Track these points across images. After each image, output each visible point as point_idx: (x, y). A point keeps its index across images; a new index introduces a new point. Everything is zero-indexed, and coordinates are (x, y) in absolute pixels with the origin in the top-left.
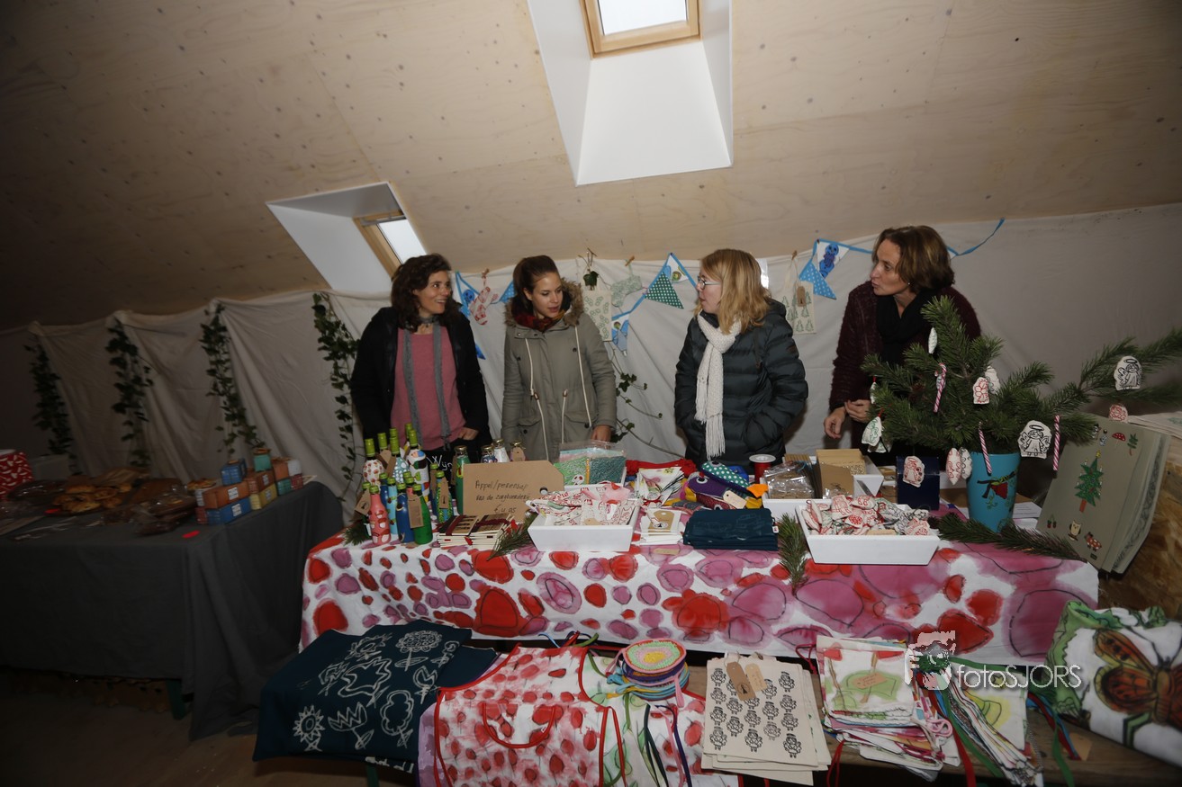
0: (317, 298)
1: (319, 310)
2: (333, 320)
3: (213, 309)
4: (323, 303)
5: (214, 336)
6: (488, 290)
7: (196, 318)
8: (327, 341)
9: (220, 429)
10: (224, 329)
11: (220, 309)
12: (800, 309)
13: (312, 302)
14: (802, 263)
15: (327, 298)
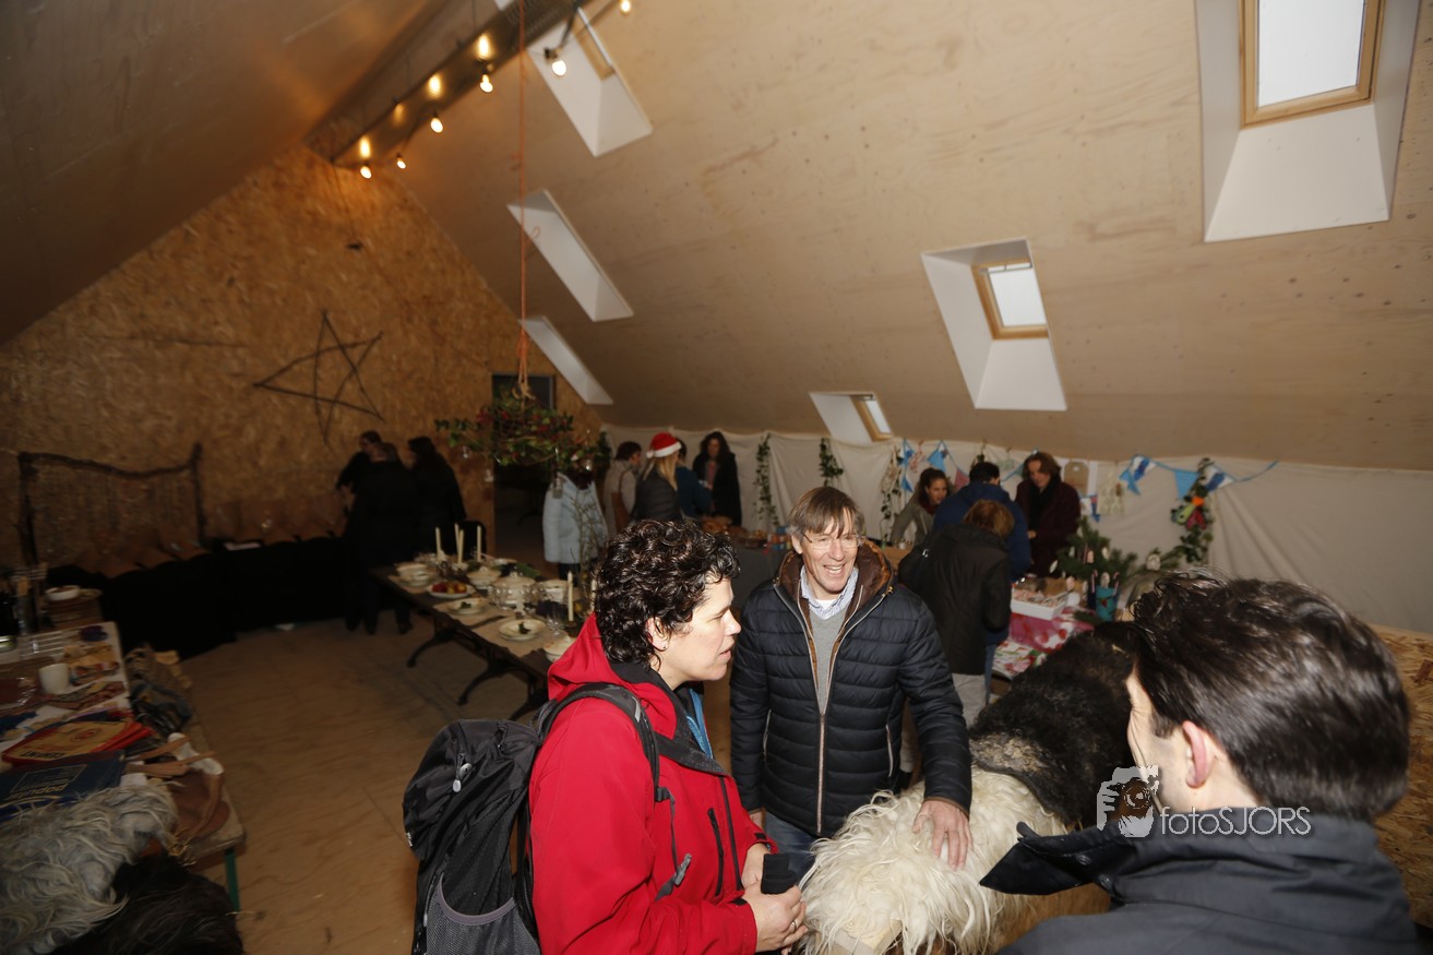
0: (823, 440)
1: (823, 447)
2: (829, 454)
3: (765, 436)
4: (826, 443)
5: (763, 451)
6: (921, 453)
7: (757, 438)
8: (824, 464)
9: (755, 504)
10: (769, 448)
11: (769, 437)
12: (1117, 498)
13: (820, 443)
14: (1122, 468)
15: (829, 441)
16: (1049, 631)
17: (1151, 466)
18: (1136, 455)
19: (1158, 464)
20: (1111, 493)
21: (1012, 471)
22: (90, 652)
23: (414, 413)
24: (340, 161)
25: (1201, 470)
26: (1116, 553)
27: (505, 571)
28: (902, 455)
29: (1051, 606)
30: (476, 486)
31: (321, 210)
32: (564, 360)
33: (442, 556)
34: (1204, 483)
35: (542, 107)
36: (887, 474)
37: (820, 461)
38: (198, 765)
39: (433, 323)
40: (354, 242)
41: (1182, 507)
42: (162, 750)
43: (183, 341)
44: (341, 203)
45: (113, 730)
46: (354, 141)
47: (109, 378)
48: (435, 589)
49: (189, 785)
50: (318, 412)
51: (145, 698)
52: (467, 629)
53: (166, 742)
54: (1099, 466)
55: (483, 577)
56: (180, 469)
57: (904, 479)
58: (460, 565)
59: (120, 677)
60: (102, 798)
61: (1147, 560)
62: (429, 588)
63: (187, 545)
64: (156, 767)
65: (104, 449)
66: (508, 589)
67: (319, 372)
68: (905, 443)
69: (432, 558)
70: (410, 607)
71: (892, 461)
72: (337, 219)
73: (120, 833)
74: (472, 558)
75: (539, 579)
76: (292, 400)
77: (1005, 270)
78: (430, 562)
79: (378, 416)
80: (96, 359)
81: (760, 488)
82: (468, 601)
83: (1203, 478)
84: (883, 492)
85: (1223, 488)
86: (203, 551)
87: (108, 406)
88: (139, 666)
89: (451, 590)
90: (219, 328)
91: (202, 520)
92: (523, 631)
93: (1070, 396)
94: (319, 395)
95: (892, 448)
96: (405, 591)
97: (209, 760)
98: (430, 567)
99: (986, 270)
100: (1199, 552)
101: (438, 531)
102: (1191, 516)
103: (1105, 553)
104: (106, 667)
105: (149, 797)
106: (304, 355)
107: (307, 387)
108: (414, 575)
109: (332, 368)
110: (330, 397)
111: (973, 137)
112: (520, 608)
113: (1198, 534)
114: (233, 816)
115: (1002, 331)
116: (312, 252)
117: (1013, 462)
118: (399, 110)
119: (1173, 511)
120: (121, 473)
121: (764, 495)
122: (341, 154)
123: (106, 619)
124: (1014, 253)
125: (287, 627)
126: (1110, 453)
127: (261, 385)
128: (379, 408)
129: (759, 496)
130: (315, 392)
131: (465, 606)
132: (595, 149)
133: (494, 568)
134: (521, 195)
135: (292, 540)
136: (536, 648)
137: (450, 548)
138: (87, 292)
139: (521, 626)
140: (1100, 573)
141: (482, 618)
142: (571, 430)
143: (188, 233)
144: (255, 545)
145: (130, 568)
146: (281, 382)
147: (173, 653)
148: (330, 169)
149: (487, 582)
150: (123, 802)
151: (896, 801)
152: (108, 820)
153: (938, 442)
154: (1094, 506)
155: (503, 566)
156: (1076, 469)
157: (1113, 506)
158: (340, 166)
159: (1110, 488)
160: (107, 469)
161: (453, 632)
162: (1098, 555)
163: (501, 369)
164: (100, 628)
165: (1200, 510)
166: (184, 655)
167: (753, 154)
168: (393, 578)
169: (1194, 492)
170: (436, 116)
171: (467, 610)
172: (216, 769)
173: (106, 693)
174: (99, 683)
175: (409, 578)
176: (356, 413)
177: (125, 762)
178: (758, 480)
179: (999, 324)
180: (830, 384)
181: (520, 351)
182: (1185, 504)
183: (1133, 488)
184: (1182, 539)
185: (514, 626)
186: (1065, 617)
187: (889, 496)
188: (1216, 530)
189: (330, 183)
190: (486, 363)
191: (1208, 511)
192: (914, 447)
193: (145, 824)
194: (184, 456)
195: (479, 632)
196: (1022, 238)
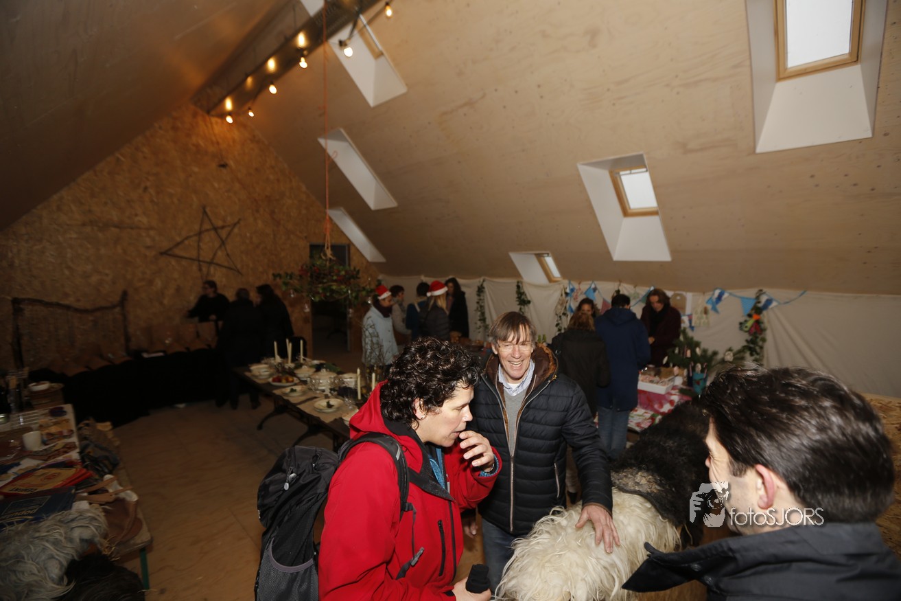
0: (518, 282)
1: (518, 287)
2: (522, 291)
3: (482, 280)
4: (520, 284)
5: (481, 290)
6: (580, 289)
7: (476, 282)
8: (519, 298)
9: (476, 323)
10: (484, 288)
11: (484, 281)
12: (704, 316)
13: (516, 284)
14: (707, 297)
15: (522, 283)
16: (663, 401)
17: (726, 295)
18: (716, 289)
19: (730, 294)
20: (701, 313)
21: (638, 300)
22: (55, 424)
23: (261, 269)
24: (213, 113)
25: (758, 297)
26: (705, 351)
27: (318, 368)
28: (568, 291)
29: (664, 385)
30: (300, 314)
31: (201, 143)
32: (355, 234)
33: (278, 359)
34: (760, 305)
35: (338, 76)
36: (559, 303)
37: (516, 296)
38: (122, 495)
39: (272, 213)
40: (222, 163)
41: (746, 321)
42: (99, 486)
43: (116, 226)
44: (214, 139)
45: (69, 473)
46: (222, 100)
47: (69, 250)
48: (274, 380)
49: (117, 508)
50: (200, 270)
51: (89, 452)
52: (294, 405)
53: (102, 480)
54: (693, 296)
55: (304, 372)
56: (114, 307)
57: (570, 306)
58: (290, 365)
59: (74, 439)
60: (59, 517)
61: (725, 354)
62: (270, 380)
63: (118, 355)
64: (95, 497)
65: (66, 295)
66: (319, 379)
67: (201, 244)
68: (570, 283)
69: (272, 361)
70: (259, 392)
71: (562, 295)
72: (211, 149)
73: (71, 540)
74: (297, 360)
75: (340, 373)
76: (184, 262)
77: (631, 173)
78: (271, 363)
79: (238, 271)
80: (61, 239)
81: (479, 313)
82: (294, 388)
83: (759, 302)
84: (557, 314)
85: (772, 308)
86: (127, 358)
87: (69, 268)
88: (86, 432)
89: (284, 381)
90: (137, 219)
91: (128, 339)
92: (329, 406)
93: (673, 252)
94: (201, 259)
95: (562, 286)
96: (255, 382)
97: (129, 492)
98: (271, 366)
99: (619, 173)
100: (758, 349)
101: (275, 344)
102: (752, 327)
103: (698, 351)
104: (65, 433)
105: (90, 516)
106: (192, 234)
107: (194, 254)
108: (261, 371)
109: (209, 241)
110: (208, 260)
111: (608, 90)
112: (327, 392)
113: (757, 338)
114: (145, 527)
115: (629, 211)
116: (196, 169)
117: (638, 294)
118: (249, 80)
119: (741, 324)
120: (77, 310)
121: (482, 318)
122: (214, 108)
123: (66, 403)
124: (636, 162)
125: (182, 406)
126: (701, 288)
127: (165, 253)
128: (239, 266)
129: (479, 318)
130: (199, 257)
131: (293, 391)
132: (372, 101)
133: (311, 366)
134: (325, 132)
135: (184, 350)
136: (337, 417)
137: (283, 354)
138: (55, 197)
139: (328, 403)
140: (695, 364)
141: (303, 398)
142: (359, 278)
143: (118, 159)
144: (161, 354)
145: (81, 369)
146: (177, 251)
147: (108, 423)
148: (207, 117)
149: (307, 375)
150: (73, 520)
151: (566, 513)
152: (62, 531)
153: (590, 282)
154: (690, 321)
155: (317, 365)
156: (678, 298)
157: (702, 321)
158: (213, 116)
159: (700, 309)
160: (68, 307)
161: (285, 407)
162: (693, 352)
163: (316, 241)
164: (62, 408)
165: (758, 322)
166: (115, 425)
167: (470, 103)
168: (247, 374)
169: (753, 312)
170: (272, 83)
171: (294, 393)
172: (133, 497)
173: (65, 450)
174: (60, 443)
175: (257, 374)
176: (224, 270)
177: (75, 494)
178: (478, 308)
179: (627, 207)
180: (522, 247)
181: (326, 229)
182: (748, 319)
183: (715, 309)
184: (747, 341)
185: (323, 403)
186: (673, 392)
187: (560, 317)
188: (769, 335)
189: (207, 126)
190: (306, 237)
191: (763, 323)
192: (576, 286)
193: (87, 534)
194: (116, 298)
195: (302, 407)
196: (641, 153)
